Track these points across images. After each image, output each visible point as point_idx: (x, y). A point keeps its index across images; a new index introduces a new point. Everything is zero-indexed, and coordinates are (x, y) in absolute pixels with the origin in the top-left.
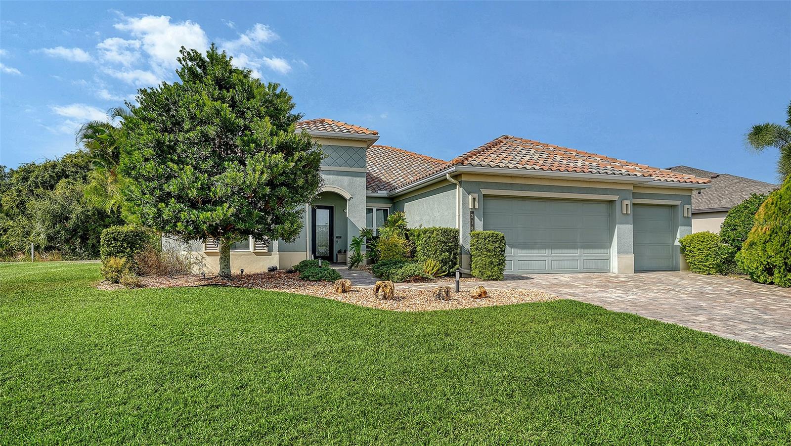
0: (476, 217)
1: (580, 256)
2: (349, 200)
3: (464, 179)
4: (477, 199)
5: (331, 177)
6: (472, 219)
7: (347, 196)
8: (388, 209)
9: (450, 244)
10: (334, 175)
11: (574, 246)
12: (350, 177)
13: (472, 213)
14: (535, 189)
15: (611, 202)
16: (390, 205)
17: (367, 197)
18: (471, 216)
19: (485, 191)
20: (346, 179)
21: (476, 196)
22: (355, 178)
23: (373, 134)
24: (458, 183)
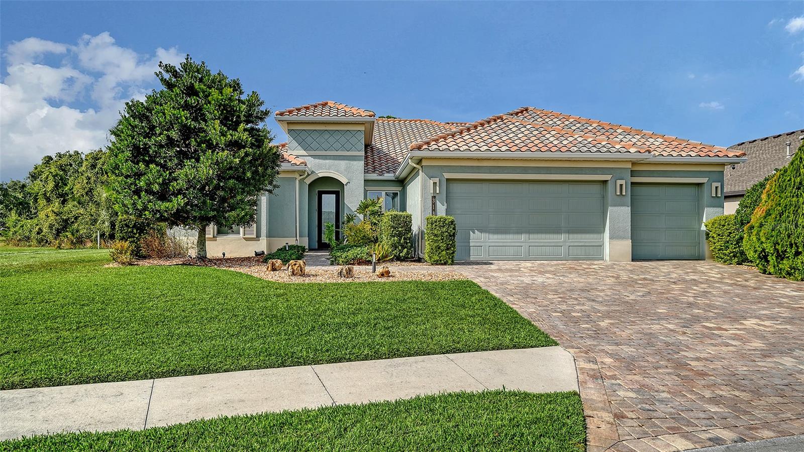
0: (438, 202)
1: (564, 242)
2: (346, 185)
3: (424, 163)
4: (438, 184)
5: (327, 161)
6: (434, 204)
7: (344, 180)
8: (399, 192)
9: (400, 229)
10: (330, 159)
11: (557, 231)
12: (347, 162)
13: (434, 197)
14: (505, 172)
15: (605, 182)
16: (400, 189)
17: (365, 180)
18: (432, 200)
19: (447, 175)
20: (343, 164)
21: (437, 180)
22: (352, 162)
23: (369, 116)
24: (420, 168)
